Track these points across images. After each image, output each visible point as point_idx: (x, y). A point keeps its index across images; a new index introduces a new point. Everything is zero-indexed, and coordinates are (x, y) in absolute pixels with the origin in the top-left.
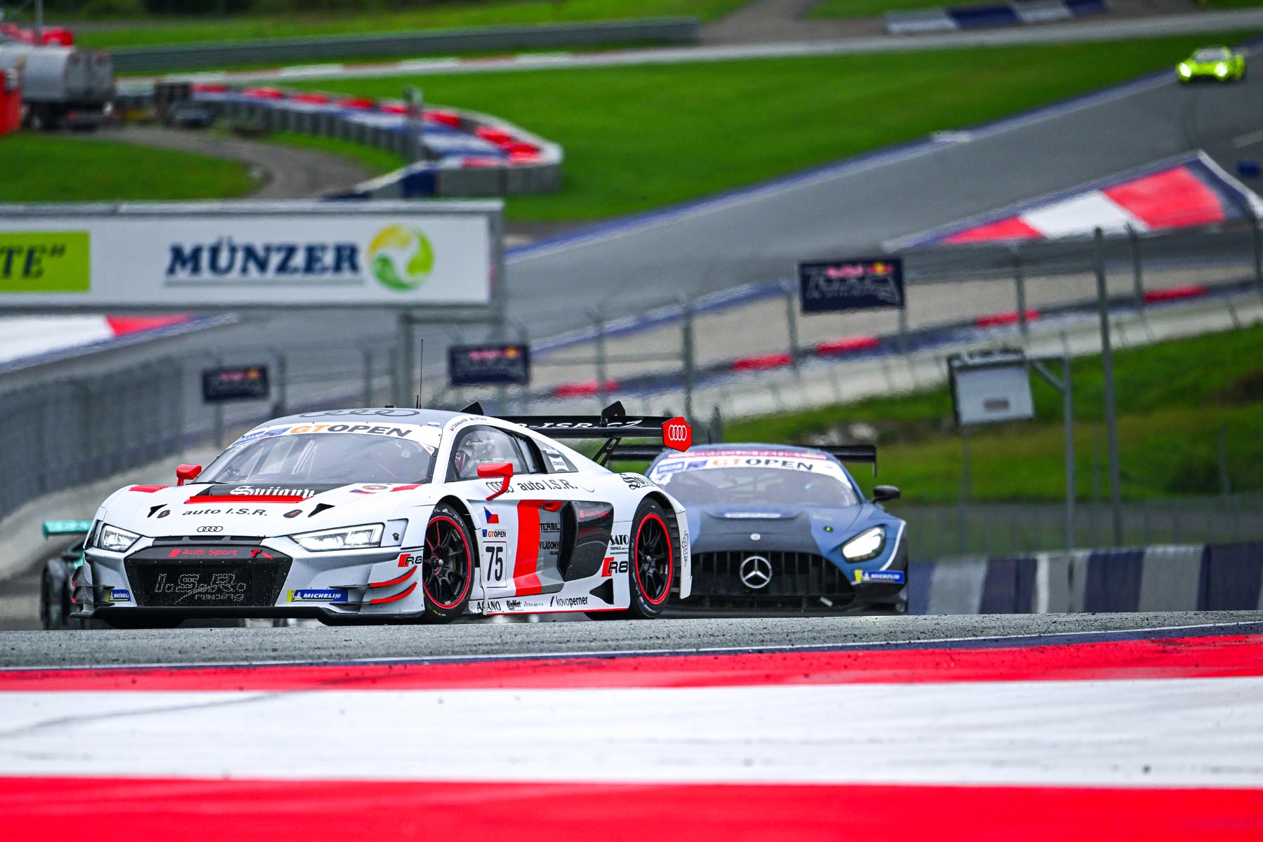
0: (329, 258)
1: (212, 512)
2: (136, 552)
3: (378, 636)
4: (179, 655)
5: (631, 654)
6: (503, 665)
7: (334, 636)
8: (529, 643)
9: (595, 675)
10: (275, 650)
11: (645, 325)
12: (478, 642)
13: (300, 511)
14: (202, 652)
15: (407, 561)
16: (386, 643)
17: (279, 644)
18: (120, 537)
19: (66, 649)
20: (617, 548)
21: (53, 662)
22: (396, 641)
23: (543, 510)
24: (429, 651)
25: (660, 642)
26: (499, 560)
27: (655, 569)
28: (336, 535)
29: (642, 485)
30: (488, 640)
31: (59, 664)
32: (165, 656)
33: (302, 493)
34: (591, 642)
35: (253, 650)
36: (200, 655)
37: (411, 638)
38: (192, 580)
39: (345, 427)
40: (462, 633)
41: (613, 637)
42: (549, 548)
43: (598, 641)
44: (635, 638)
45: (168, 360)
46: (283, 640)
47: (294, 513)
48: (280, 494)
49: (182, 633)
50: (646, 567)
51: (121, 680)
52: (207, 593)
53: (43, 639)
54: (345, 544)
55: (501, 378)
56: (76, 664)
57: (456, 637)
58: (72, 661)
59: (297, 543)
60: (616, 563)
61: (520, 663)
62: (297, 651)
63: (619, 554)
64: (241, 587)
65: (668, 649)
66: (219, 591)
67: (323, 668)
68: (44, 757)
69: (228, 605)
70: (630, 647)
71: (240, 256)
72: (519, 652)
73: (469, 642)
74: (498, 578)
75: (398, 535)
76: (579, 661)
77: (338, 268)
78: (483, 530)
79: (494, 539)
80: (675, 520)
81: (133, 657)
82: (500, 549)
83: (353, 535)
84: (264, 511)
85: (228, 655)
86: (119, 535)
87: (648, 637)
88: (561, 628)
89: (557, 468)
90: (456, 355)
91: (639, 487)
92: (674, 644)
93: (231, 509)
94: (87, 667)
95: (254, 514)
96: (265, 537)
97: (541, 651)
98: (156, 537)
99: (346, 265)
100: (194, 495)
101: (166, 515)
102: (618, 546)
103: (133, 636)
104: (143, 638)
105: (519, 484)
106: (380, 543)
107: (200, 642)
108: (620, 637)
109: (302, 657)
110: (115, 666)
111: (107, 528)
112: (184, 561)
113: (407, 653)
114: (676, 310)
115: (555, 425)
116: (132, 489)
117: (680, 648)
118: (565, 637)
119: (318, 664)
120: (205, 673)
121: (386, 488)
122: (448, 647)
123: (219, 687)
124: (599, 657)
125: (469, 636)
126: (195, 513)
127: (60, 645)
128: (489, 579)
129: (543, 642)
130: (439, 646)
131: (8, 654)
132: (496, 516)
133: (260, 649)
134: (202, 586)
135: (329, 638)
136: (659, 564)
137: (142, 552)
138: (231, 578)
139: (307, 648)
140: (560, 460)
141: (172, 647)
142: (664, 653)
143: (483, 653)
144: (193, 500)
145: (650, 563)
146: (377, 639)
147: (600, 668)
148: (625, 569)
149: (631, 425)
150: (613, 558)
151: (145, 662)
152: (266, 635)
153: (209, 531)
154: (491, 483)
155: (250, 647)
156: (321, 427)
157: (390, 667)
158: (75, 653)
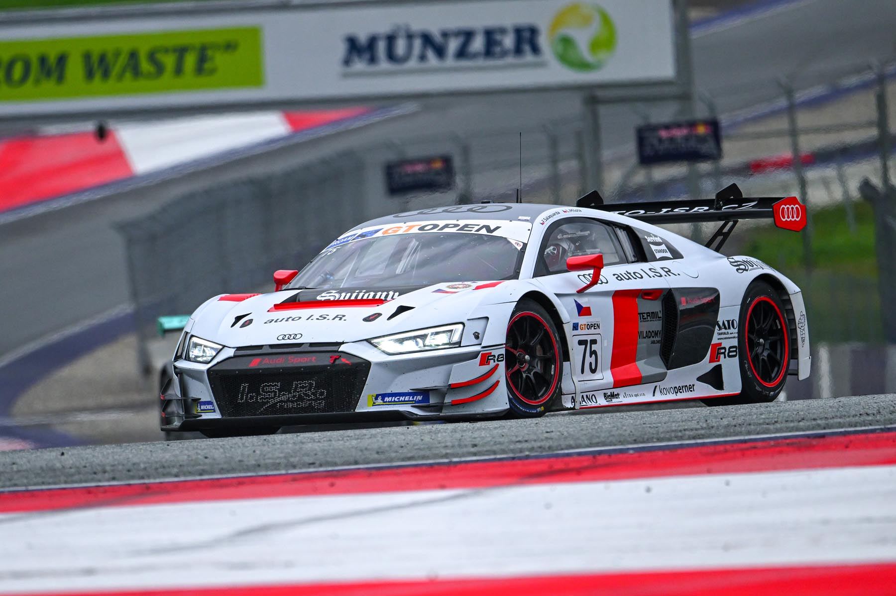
0: (508, 41)
1: (293, 320)
2: (218, 363)
3: (580, 427)
4: (376, 456)
5: (841, 432)
6: (711, 449)
7: (535, 428)
8: (735, 426)
9: (807, 455)
10: (475, 446)
11: (836, 94)
12: (684, 428)
13: (380, 315)
14: (400, 451)
15: (488, 359)
16: (589, 433)
17: (479, 439)
18: (205, 349)
19: (261, 455)
20: (725, 334)
21: (248, 469)
22: (599, 430)
23: (642, 300)
24: (634, 439)
25: (870, 418)
26: (593, 353)
27: (769, 352)
28: (415, 337)
29: (750, 268)
30: (693, 425)
31: (254, 471)
32: (363, 457)
33: (387, 296)
34: (799, 421)
35: (453, 446)
36: (398, 454)
37: (614, 427)
38: (273, 389)
39: (435, 226)
40: (666, 419)
41: (822, 416)
42: (650, 337)
43: (807, 420)
44: (845, 416)
45: (348, 154)
46: (483, 435)
47: (373, 317)
48: (365, 298)
49: (378, 433)
50: (760, 350)
51: (319, 483)
52: (288, 401)
53: (236, 446)
54: (424, 346)
55: (692, 156)
56: (272, 470)
57: (660, 423)
58: (267, 467)
59: (376, 347)
60: (724, 348)
61: (728, 447)
62: (498, 446)
63: (729, 339)
64: (322, 394)
65: (879, 425)
66: (300, 399)
67: (526, 462)
68: (244, 566)
69: (310, 412)
70: (840, 425)
71: (418, 43)
72: (726, 436)
73: (674, 428)
74: (593, 371)
75: (479, 334)
76: (788, 441)
77: (518, 51)
78: (574, 324)
79: (586, 331)
80: (789, 301)
81: (329, 459)
82: (594, 342)
83: (433, 337)
84: (344, 316)
85: (428, 453)
86: (205, 346)
87: (858, 414)
88: (768, 408)
89: (658, 256)
90: (643, 135)
91: (747, 270)
92: (885, 420)
93: (312, 315)
94: (283, 472)
95: (334, 319)
96: (343, 343)
97: (749, 433)
98: (237, 348)
99: (527, 48)
100: (279, 302)
101: (248, 324)
102: (726, 331)
103: (328, 439)
104: (339, 440)
105: (614, 275)
106: (460, 342)
107: (397, 441)
108: (830, 415)
109: (504, 451)
110: (312, 470)
111: (194, 340)
112: (263, 369)
113: (611, 442)
114: (870, 76)
115: (672, 211)
116: (221, 299)
117: (891, 424)
118: (772, 418)
119: (520, 458)
120: (405, 473)
121: (470, 286)
122: (653, 434)
123: (419, 486)
124: (808, 436)
125: (674, 422)
126: (276, 321)
127: (254, 452)
128: (583, 372)
129: (750, 425)
130: (643, 433)
131: (201, 463)
132: (588, 309)
133: (460, 446)
134: (284, 395)
135: (529, 431)
136: (773, 347)
137: (223, 363)
138: (311, 384)
139: (507, 442)
140: (663, 247)
141: (369, 447)
142: (875, 430)
143: (689, 438)
144: (277, 307)
145: (764, 345)
146: (579, 429)
147: (810, 448)
148: (734, 353)
149: (747, 207)
150: (720, 344)
151: (343, 464)
152: (465, 431)
153: (289, 338)
154: (584, 275)
155: (449, 444)
156: (411, 227)
157: (594, 457)
158: (269, 458)
